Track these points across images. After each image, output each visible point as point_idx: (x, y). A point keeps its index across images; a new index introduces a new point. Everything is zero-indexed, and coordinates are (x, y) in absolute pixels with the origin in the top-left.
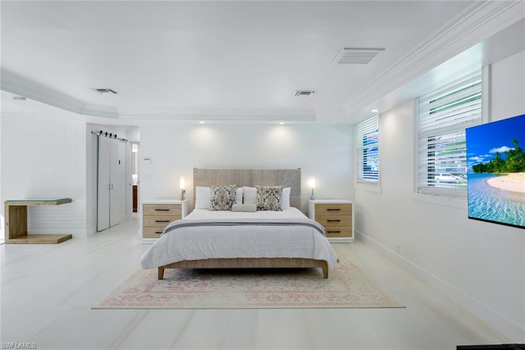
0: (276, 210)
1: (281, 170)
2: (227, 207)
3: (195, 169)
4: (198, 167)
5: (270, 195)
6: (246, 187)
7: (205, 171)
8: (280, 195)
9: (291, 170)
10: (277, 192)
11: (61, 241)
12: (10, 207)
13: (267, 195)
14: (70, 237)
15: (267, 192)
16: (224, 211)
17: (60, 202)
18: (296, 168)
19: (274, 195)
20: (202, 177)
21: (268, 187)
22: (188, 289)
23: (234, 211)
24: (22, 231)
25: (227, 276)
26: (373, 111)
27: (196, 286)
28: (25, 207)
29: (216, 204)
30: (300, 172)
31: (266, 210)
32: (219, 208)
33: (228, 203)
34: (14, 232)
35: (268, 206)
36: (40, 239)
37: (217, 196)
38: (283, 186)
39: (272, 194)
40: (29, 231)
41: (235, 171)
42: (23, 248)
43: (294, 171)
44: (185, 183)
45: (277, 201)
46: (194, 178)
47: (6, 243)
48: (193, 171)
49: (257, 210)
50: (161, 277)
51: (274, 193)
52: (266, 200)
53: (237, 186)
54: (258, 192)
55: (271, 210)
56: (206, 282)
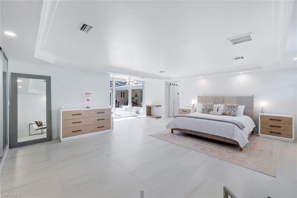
0: (233, 116)
1: (240, 97)
2: (208, 112)
3: (198, 96)
4: (200, 96)
5: (230, 108)
6: (220, 104)
7: (202, 97)
8: (235, 109)
9: (247, 97)
10: (234, 107)
11: (157, 118)
12: (147, 107)
13: (228, 108)
14: (160, 117)
15: (228, 107)
16: (206, 114)
17: (157, 106)
18: (251, 95)
19: (232, 109)
20: (201, 99)
21: (230, 105)
22: (177, 138)
23: (210, 114)
24: (150, 114)
25: (195, 138)
26: (295, 59)
27: (180, 138)
28: (151, 107)
29: (203, 110)
30: (253, 98)
31: (227, 115)
32: (205, 113)
33: (208, 111)
34: (148, 114)
35: (228, 113)
36: (154, 117)
37: (204, 107)
38: (238, 105)
39: (231, 108)
40: (152, 114)
41: (215, 97)
42: (150, 119)
43: (249, 97)
44: (194, 101)
45: (233, 111)
46: (198, 100)
47: (146, 117)
48: (197, 97)
49: (222, 115)
50: (172, 132)
51: (232, 108)
52: (227, 111)
53: (214, 103)
54: (224, 107)
55: (230, 115)
56: (185, 137)
